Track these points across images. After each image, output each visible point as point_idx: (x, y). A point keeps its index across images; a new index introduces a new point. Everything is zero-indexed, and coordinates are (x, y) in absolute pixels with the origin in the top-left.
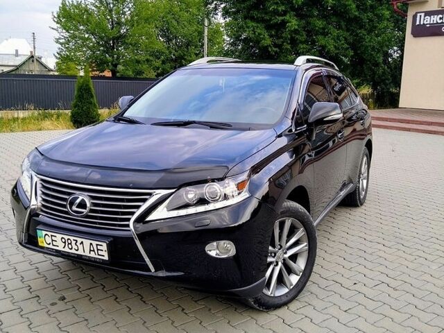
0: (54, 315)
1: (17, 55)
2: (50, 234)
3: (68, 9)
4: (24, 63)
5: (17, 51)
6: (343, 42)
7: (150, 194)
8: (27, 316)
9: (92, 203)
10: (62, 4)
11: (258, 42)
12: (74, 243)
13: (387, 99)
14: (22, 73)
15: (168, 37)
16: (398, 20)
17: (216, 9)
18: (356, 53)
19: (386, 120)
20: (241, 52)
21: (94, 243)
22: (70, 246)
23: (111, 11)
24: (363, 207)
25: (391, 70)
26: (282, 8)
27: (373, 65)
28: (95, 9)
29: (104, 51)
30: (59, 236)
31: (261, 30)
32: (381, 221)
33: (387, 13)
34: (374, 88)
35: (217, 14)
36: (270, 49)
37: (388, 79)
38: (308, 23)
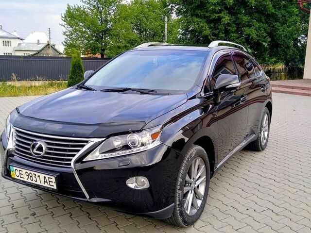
0: (25, 226)
1: (38, 43)
2: (18, 169)
3: (72, 12)
4: (43, 49)
5: (38, 41)
6: (263, 31)
7: (87, 142)
8: (6, 226)
9: (47, 147)
10: (68, 8)
11: (201, 32)
12: (34, 176)
13: (296, 73)
14: (42, 55)
15: (140, 30)
16: (305, 16)
17: (172, 9)
18: (273, 39)
19: (292, 87)
20: (189, 40)
21: (47, 177)
22: (31, 178)
23: (101, 12)
24: (264, 152)
25: (300, 52)
26: (218, 8)
27: (286, 48)
28: (90, 11)
29: (96, 40)
30: (24, 171)
31: (203, 24)
32: (276, 162)
33: (295, 10)
34: (287, 64)
35: (172, 13)
36: (209, 37)
37: (297, 58)
38: (237, 18)
